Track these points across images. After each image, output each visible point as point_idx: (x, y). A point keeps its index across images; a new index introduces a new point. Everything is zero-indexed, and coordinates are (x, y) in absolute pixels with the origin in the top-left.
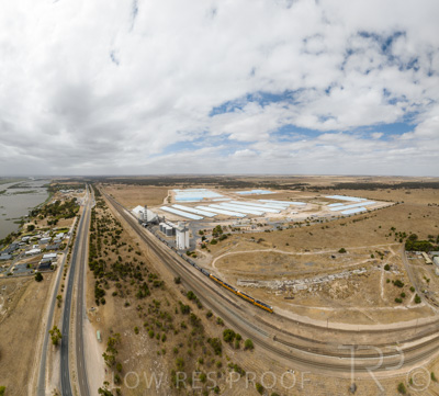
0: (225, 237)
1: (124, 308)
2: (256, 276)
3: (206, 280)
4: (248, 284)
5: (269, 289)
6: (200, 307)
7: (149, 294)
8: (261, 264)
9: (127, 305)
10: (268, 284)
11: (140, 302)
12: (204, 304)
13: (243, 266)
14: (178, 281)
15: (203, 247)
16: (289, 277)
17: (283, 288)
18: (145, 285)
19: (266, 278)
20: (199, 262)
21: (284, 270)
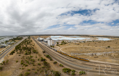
0: (66, 44)
1: (18, 56)
2: (79, 52)
3: (57, 53)
4: (76, 54)
5: (86, 55)
6: (51, 60)
7: (30, 54)
8: (80, 49)
9: (19, 55)
10: (85, 54)
11: (25, 56)
12: (53, 59)
13: (73, 50)
14: (44, 52)
15: (57, 45)
16: (93, 52)
17: (92, 55)
18: (31, 52)
19: (83, 52)
20: (55, 48)
21: (90, 50)
